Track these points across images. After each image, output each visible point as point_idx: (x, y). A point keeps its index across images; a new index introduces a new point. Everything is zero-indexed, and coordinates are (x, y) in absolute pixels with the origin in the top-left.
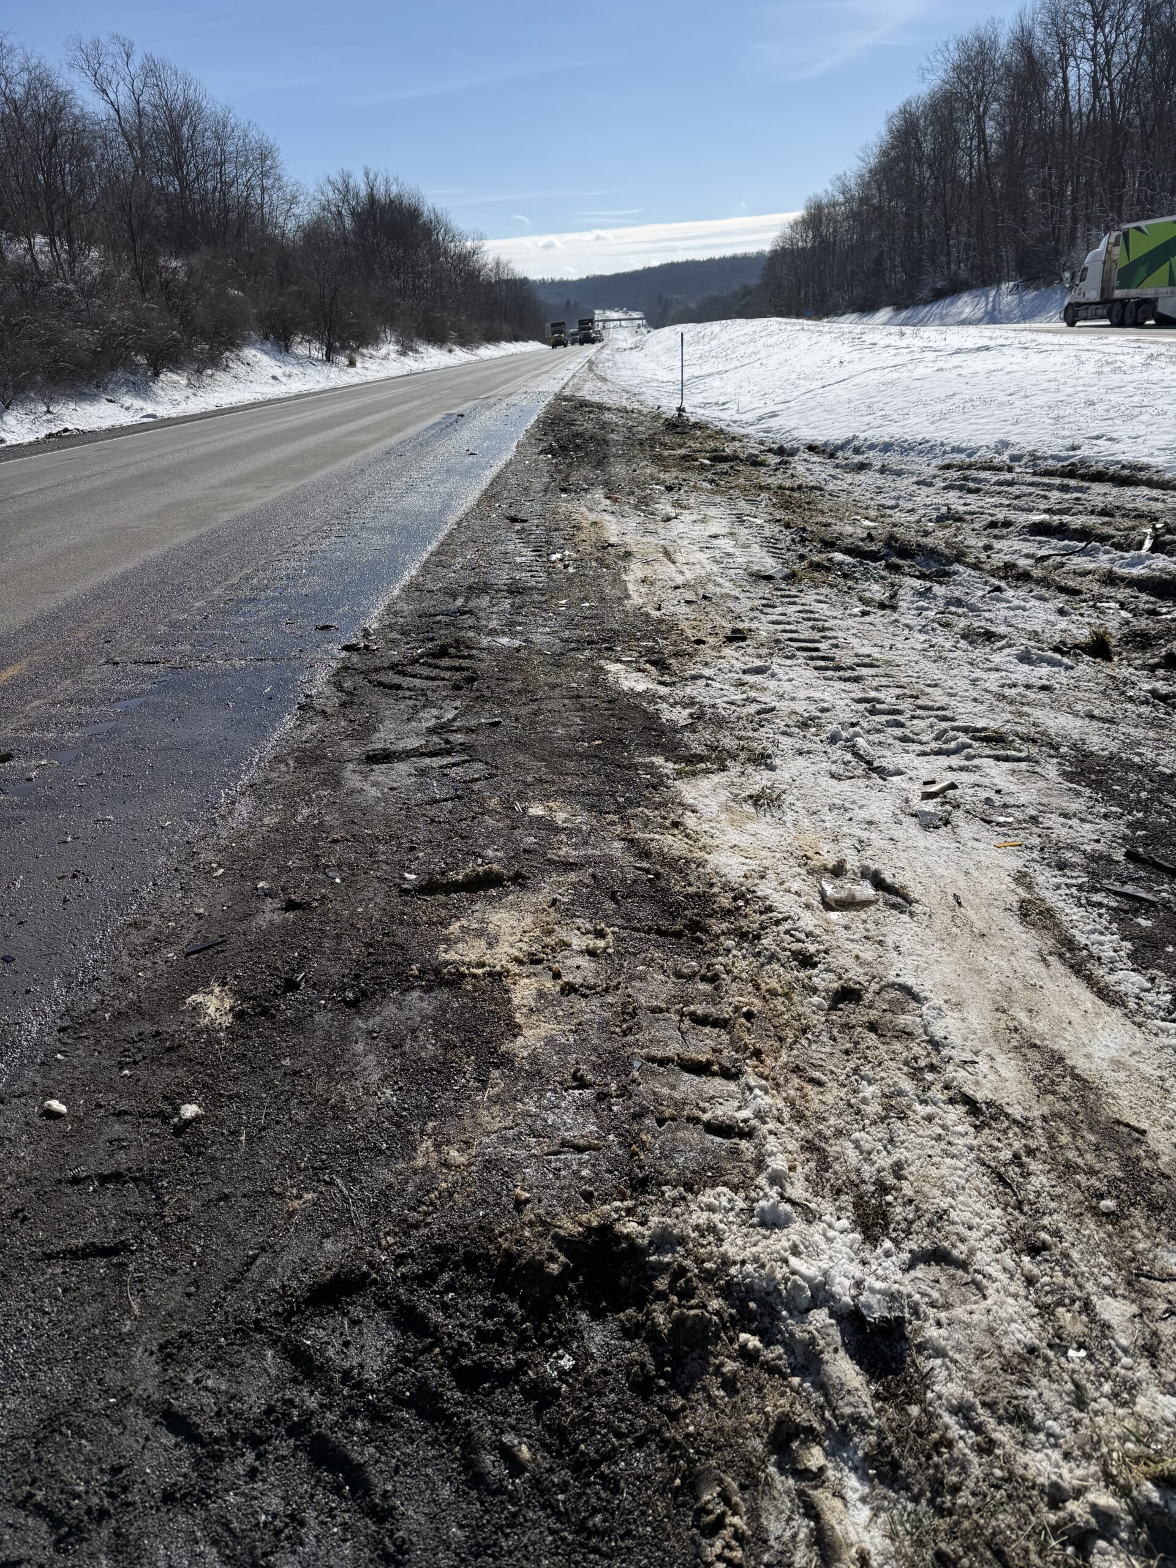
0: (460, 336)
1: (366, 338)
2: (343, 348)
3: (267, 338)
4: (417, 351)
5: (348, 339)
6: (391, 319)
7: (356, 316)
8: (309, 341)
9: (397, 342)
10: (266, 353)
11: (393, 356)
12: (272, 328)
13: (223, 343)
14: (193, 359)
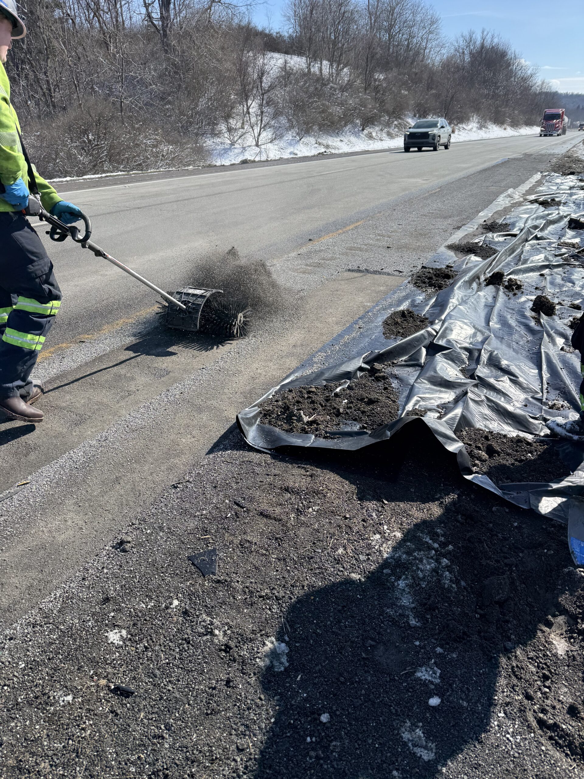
0: (512, 122)
1: (463, 119)
3: (415, 116)
4: (487, 128)
6: (477, 110)
7: (461, 107)
9: (478, 122)
11: (475, 129)
12: (419, 111)
13: (394, 117)
14: (381, 124)
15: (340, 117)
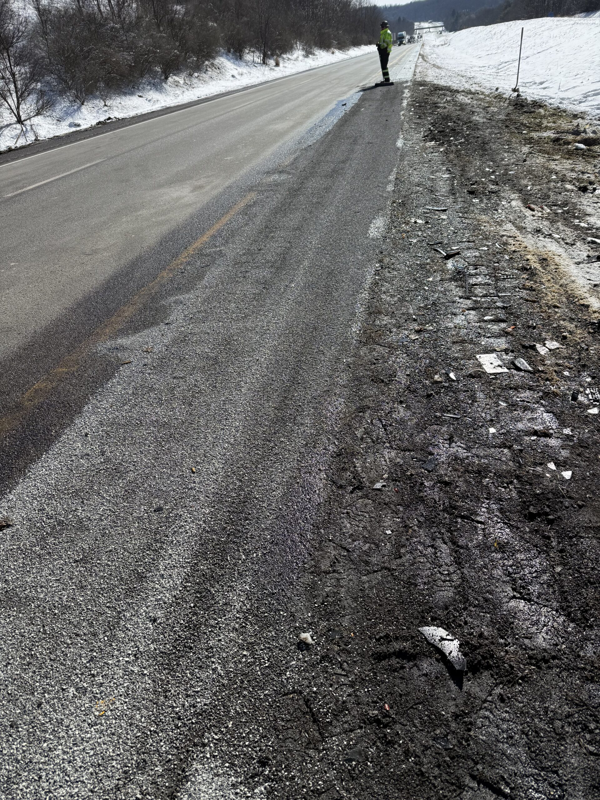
0: (338, 44)
1: (286, 48)
2: (272, 55)
3: (229, 51)
4: (314, 54)
5: (275, 49)
6: (299, 35)
7: (280, 34)
8: (253, 52)
9: (303, 49)
10: (229, 60)
11: (301, 58)
12: (232, 45)
13: (203, 56)
14: (187, 67)
15: (130, 66)
